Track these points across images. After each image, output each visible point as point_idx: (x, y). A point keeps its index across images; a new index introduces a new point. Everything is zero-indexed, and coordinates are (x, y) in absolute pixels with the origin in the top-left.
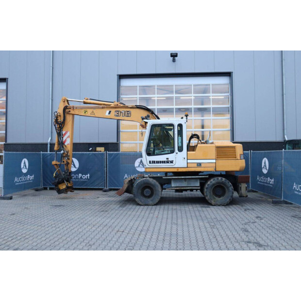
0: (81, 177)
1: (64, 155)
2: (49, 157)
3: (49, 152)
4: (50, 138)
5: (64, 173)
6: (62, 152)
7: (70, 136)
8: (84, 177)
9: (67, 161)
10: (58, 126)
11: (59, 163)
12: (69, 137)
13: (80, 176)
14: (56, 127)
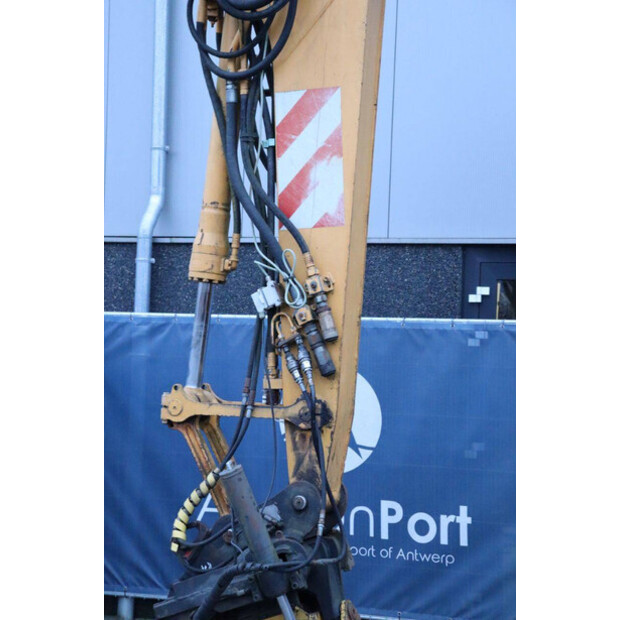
0: (398, 530)
1: (286, 331)
2: (142, 352)
3: (141, 312)
4: (156, 201)
5: (272, 512)
6: (265, 297)
7: (350, 143)
8: (422, 528)
9: (308, 397)
10: (231, 43)
11: (232, 410)
12: (331, 147)
13: (386, 520)
14: (205, 51)
